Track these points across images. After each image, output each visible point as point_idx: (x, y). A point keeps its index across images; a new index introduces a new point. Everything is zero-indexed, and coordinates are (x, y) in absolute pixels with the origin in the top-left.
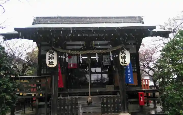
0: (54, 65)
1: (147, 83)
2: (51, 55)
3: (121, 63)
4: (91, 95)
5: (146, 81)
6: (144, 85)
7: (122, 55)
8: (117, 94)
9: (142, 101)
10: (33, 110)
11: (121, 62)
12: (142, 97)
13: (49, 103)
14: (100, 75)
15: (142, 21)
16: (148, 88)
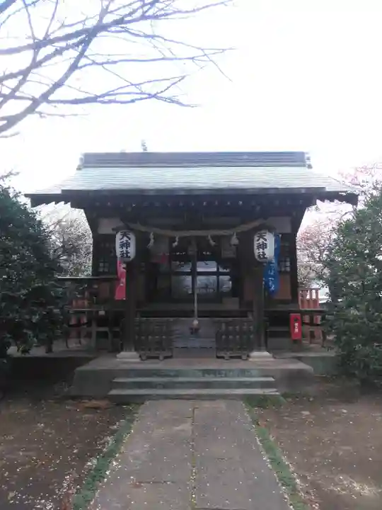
0: (130, 257)
1: (314, 297)
2: (125, 239)
3: (257, 257)
4: (199, 317)
5: (314, 291)
6: (308, 301)
7: (258, 240)
8: (246, 316)
9: (297, 330)
10: (80, 343)
11: (256, 254)
12: (296, 324)
13: (117, 329)
14: (215, 277)
15: (308, 162)
16: (309, 307)
